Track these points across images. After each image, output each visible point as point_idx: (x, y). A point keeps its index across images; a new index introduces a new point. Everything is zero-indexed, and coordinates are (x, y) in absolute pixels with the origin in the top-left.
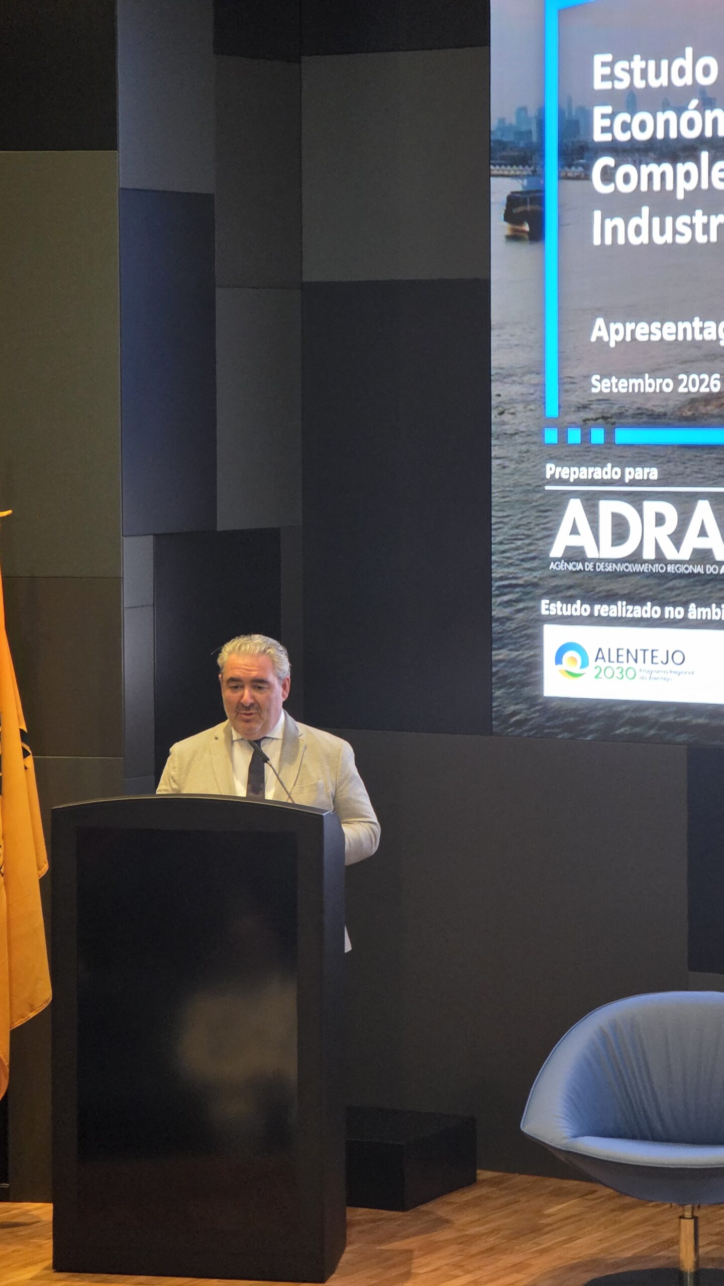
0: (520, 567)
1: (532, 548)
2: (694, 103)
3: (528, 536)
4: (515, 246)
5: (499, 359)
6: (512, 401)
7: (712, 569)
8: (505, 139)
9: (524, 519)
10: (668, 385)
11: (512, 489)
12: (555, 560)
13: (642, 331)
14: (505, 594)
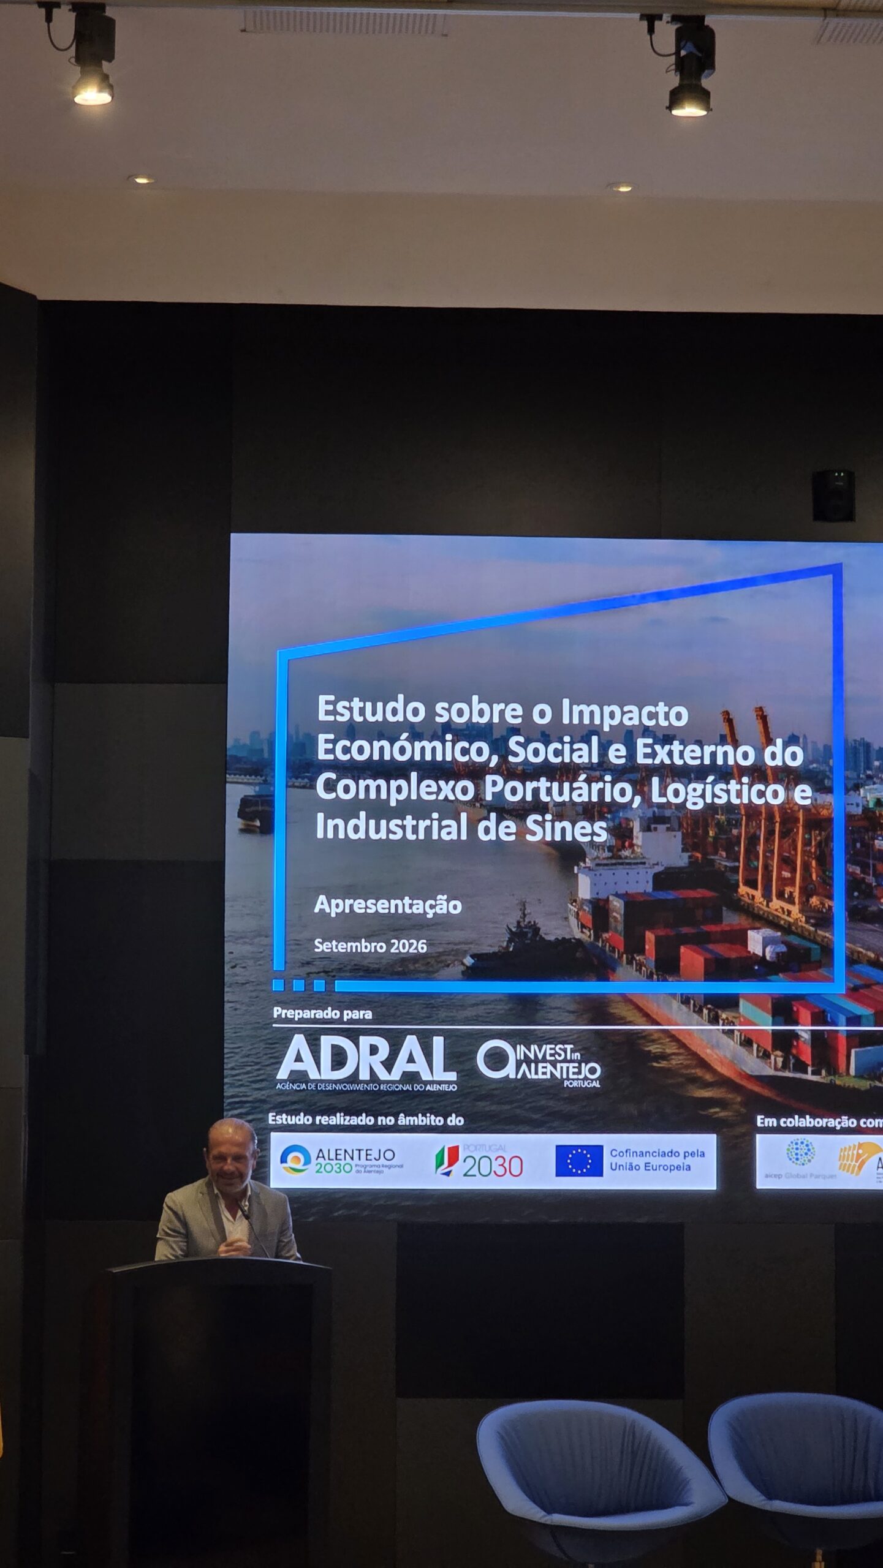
0: (250, 1088)
1: (262, 1072)
2: (405, 735)
3: (257, 1063)
4: (248, 837)
5: (231, 924)
6: (243, 958)
7: (418, 1087)
8: (240, 755)
9: (254, 1050)
10: (381, 947)
11: (243, 1026)
12: (282, 1081)
13: (359, 906)
14: (236, 1109)
